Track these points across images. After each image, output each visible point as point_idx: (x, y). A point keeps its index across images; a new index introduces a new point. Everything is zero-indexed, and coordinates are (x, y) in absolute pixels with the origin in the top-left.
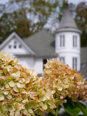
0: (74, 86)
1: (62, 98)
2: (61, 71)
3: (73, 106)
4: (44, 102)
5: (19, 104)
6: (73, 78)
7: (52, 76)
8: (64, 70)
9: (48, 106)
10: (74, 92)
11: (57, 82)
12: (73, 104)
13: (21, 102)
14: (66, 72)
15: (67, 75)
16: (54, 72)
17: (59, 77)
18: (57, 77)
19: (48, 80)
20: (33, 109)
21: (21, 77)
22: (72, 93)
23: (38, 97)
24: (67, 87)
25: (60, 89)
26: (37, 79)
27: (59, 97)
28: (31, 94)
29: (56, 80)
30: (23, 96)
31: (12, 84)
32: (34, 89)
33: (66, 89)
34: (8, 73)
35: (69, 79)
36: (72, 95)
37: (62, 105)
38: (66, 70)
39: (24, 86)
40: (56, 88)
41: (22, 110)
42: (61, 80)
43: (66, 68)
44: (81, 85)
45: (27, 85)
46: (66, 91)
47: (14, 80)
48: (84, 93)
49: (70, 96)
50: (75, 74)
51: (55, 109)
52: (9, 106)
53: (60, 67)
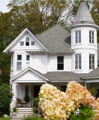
0: (84, 98)
1: (78, 104)
2: (77, 89)
3: (84, 109)
4: (70, 107)
5: (59, 108)
6: (84, 93)
7: (72, 92)
8: (79, 88)
9: (71, 109)
10: (84, 101)
11: (75, 95)
12: (84, 108)
13: (59, 107)
14: (80, 90)
15: (80, 91)
16: (73, 90)
17: (76, 92)
18: (75, 92)
19: (70, 94)
20: (65, 110)
21: (59, 96)
22: (83, 101)
23: (67, 105)
24: (80, 98)
25: (77, 100)
26: (66, 97)
27: (76, 104)
28: (64, 104)
29: (74, 94)
30: (60, 105)
31: (55, 99)
32: (65, 101)
33: (80, 99)
34: (53, 94)
35: (81, 94)
36: (83, 103)
37: (78, 108)
38: (80, 88)
39: (60, 100)
40: (74, 99)
41: (60, 111)
42: (77, 94)
43: (80, 87)
44: (88, 97)
45: (62, 100)
46: (80, 100)
47: (56, 98)
48: (90, 101)
49: (82, 103)
50: (85, 91)
51: (74, 110)
52: (54, 109)
53: (76, 86)
